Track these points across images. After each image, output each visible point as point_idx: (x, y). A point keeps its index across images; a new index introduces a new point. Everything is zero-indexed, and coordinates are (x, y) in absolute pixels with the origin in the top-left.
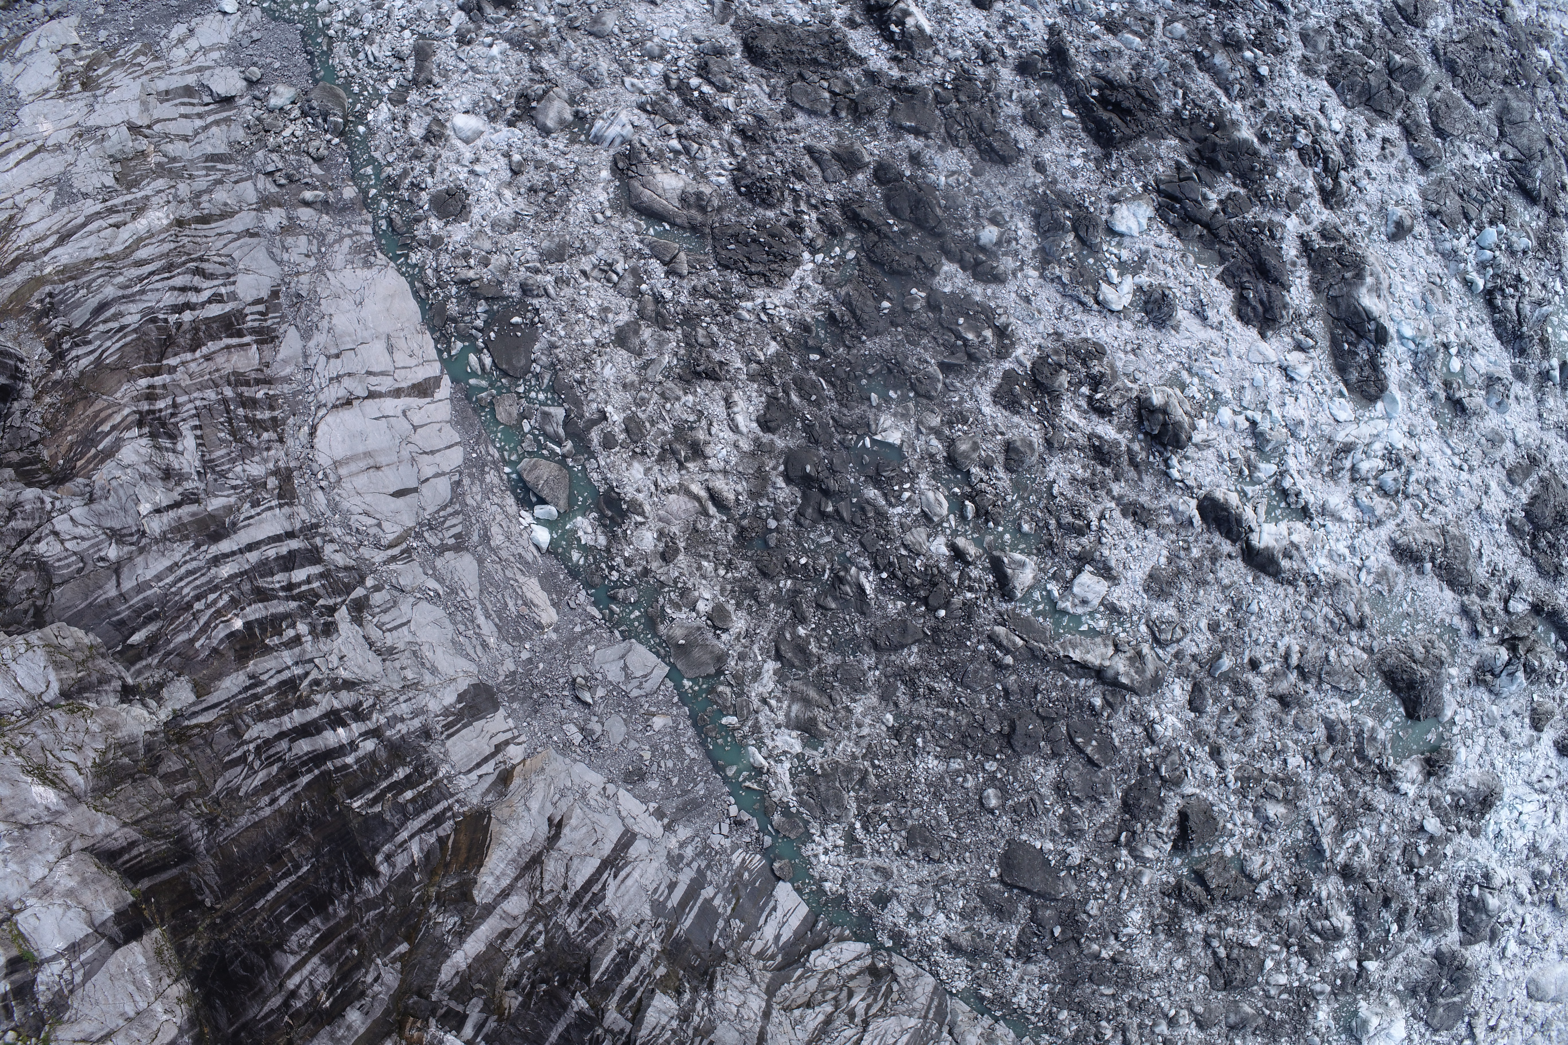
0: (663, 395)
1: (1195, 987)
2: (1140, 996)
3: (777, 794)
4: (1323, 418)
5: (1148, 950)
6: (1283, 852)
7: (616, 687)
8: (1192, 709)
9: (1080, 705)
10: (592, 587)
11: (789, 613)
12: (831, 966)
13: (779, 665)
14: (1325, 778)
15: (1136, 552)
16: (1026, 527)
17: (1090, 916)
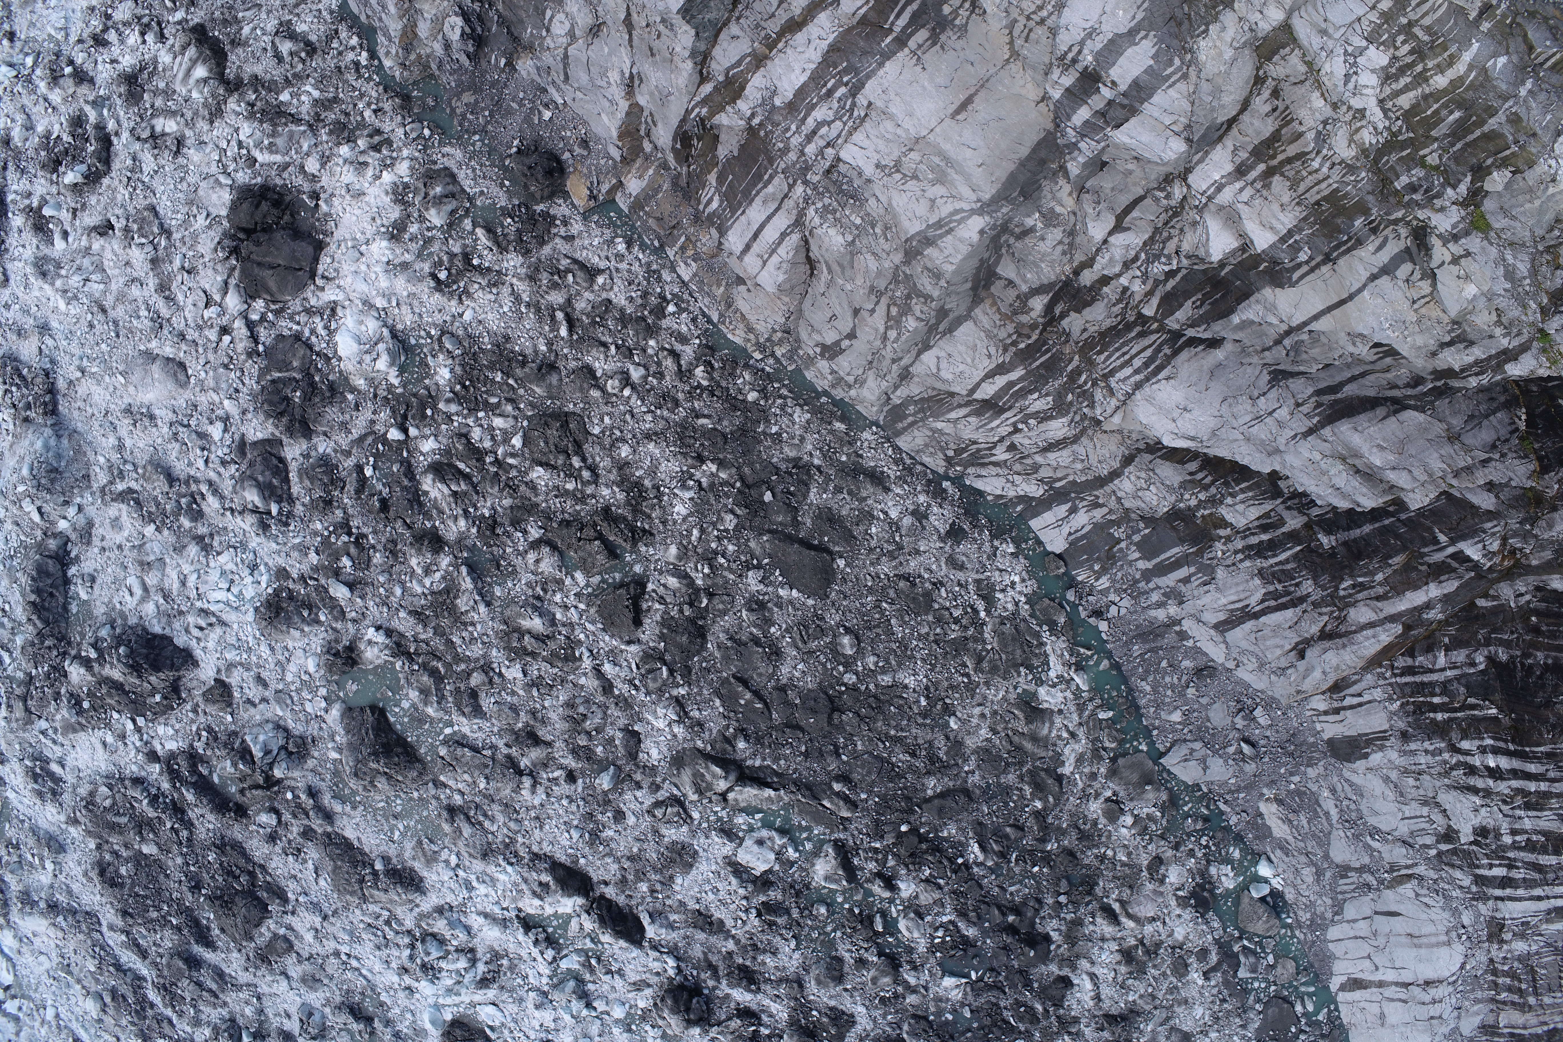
0: (1153, 997)
1: (602, 420)
2: (665, 413)
3: (1061, 644)
4: (512, 1008)
5: (663, 468)
6: (515, 572)
7: (1215, 752)
8: (636, 734)
9: (759, 740)
10: (1224, 828)
11: (1050, 820)
12: (1018, 479)
13: (1059, 771)
14: (476, 651)
15: (707, 888)
16: (823, 910)
17: (732, 512)
